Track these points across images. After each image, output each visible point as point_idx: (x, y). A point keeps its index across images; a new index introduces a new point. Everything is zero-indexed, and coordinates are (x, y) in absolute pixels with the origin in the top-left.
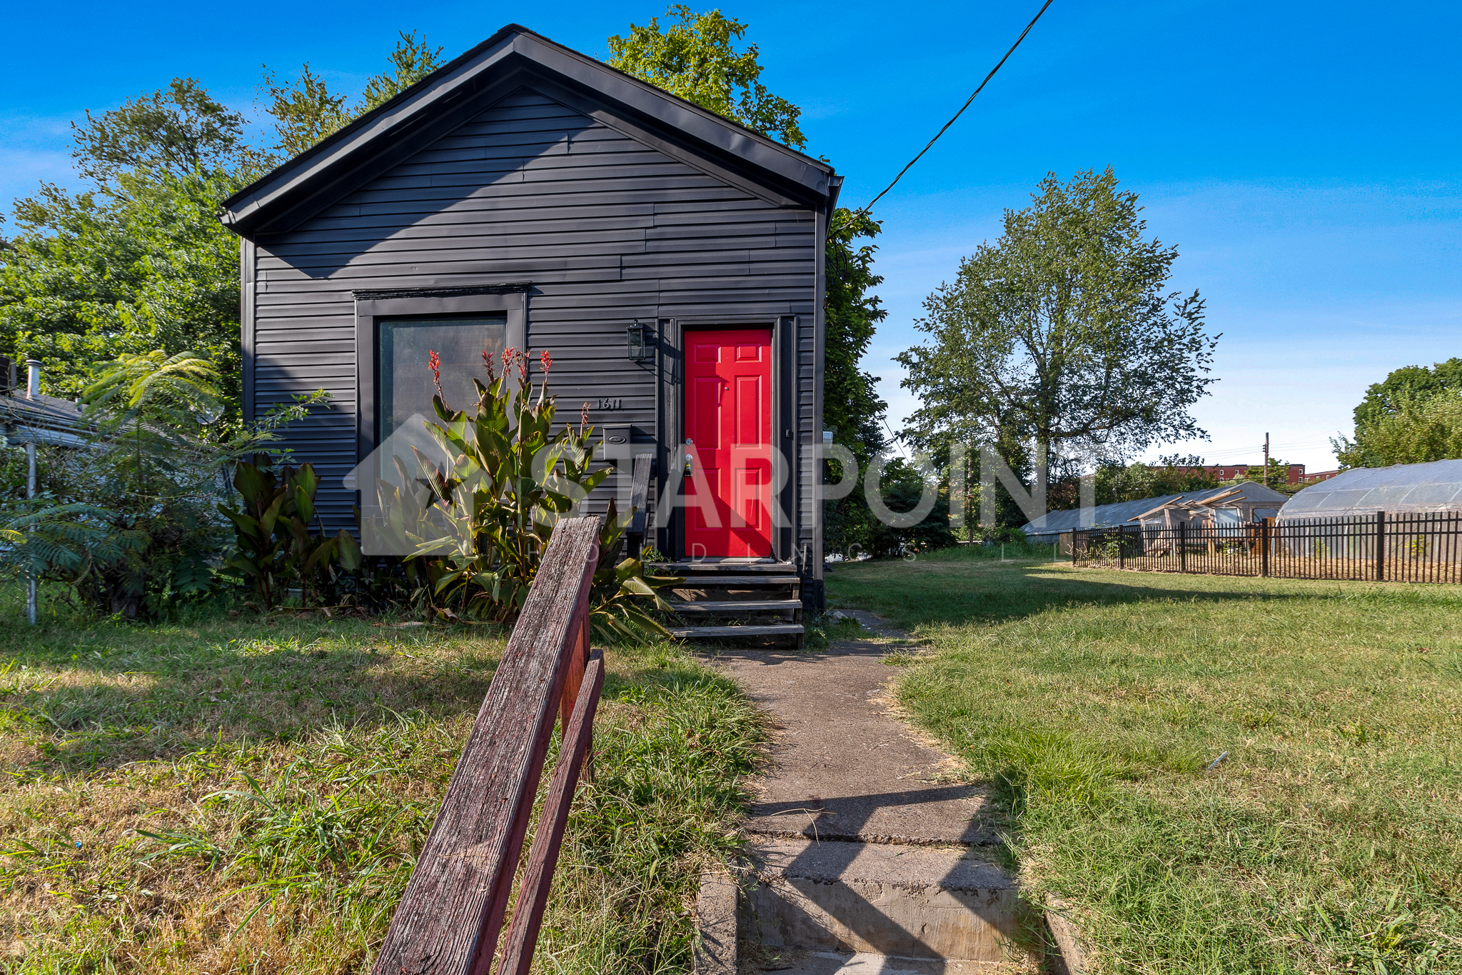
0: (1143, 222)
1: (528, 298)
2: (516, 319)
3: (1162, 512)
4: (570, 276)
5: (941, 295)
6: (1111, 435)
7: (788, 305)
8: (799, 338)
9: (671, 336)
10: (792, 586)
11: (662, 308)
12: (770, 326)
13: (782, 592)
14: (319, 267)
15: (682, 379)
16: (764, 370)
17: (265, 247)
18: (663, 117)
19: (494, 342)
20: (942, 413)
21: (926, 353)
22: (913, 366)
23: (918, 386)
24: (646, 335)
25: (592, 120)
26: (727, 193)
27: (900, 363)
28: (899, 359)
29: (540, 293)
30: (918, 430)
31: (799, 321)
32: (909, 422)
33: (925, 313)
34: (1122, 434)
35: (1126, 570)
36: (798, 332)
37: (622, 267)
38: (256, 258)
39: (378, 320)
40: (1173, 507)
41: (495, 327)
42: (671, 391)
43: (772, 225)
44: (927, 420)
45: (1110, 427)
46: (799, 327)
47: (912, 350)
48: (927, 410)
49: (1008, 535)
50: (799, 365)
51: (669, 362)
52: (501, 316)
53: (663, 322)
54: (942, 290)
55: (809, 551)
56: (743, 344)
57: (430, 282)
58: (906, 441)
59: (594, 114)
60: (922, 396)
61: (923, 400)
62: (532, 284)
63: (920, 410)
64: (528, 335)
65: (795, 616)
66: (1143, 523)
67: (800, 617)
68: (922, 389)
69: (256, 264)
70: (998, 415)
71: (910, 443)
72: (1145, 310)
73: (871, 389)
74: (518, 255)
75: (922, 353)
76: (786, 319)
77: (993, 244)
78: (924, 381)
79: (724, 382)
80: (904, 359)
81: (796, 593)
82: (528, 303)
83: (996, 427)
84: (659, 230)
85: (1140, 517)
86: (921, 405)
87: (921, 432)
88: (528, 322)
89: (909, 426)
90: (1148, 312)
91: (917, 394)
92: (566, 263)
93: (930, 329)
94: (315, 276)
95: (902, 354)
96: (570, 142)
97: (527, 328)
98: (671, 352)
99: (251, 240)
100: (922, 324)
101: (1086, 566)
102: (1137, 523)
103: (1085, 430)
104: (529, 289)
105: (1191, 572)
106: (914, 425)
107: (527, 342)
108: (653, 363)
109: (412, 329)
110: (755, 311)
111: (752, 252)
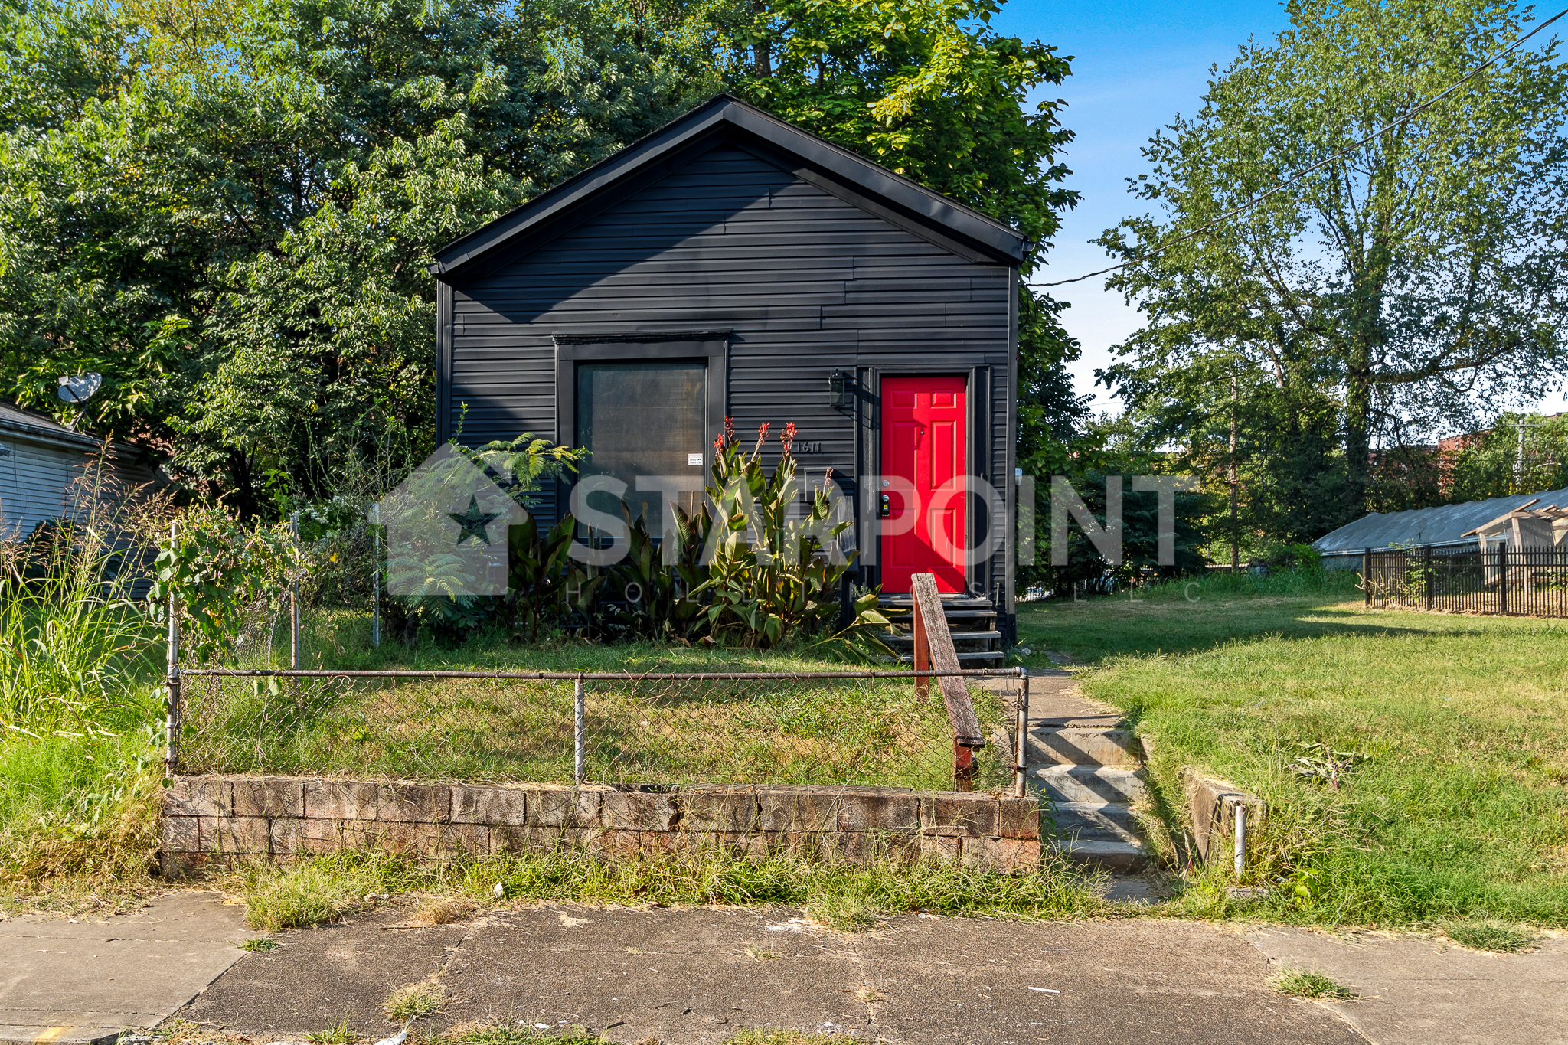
0: (1529, 8)
1: (730, 344)
2: (718, 365)
3: (1509, 524)
4: (772, 324)
5: (1174, 137)
6: (1482, 375)
7: (982, 355)
8: (993, 387)
9: (870, 383)
10: (989, 619)
11: (860, 357)
12: (966, 375)
13: (983, 624)
14: (521, 312)
15: (878, 424)
16: (958, 415)
17: (464, 291)
18: (867, 184)
19: (693, 385)
20: (1179, 338)
21: (1154, 230)
22: (1127, 252)
23: (1136, 288)
24: (847, 384)
25: (795, 177)
26: (924, 248)
27: (1105, 248)
28: (1102, 242)
29: (741, 341)
30: (1137, 366)
31: (993, 371)
32: (1122, 352)
33: (1147, 166)
34: (1499, 376)
35: (1434, 612)
36: (992, 382)
37: (822, 317)
38: (454, 302)
39: (578, 363)
40: (1526, 516)
41: (694, 372)
42: (870, 436)
43: (968, 280)
44: (1153, 348)
45: (1478, 365)
46: (993, 377)
47: (1125, 223)
48: (1152, 332)
49: (1292, 557)
50: (993, 412)
51: (869, 409)
52: (703, 362)
53: (862, 370)
54: (1176, 129)
55: (1002, 587)
56: (937, 390)
57: (631, 328)
58: (1115, 387)
59: (796, 173)
60: (1144, 305)
61: (1145, 312)
62: (732, 331)
63: (1141, 331)
64: (729, 380)
65: (993, 644)
66: (1483, 542)
67: (998, 645)
68: (1144, 294)
69: (453, 307)
70: (1281, 341)
71: (1123, 391)
72: (1539, 158)
73: (1055, 322)
74: (720, 303)
75: (1145, 229)
76: (981, 370)
77: (1268, 43)
78: (1147, 279)
79: (922, 427)
80: (1111, 242)
81: (993, 625)
82: (729, 350)
83: (1277, 361)
84: (858, 282)
85: (1478, 530)
86: (1142, 322)
87: (1142, 371)
88: (729, 368)
89: (1120, 360)
90: (1547, 161)
91: (1135, 304)
92: (767, 312)
93: (1156, 194)
94: (516, 320)
95: (1107, 232)
96: (771, 196)
97: (729, 374)
98: (870, 398)
99: (448, 283)
100: (1141, 186)
101: (1383, 607)
102: (1471, 540)
103: (1434, 367)
104: (731, 337)
105: (1513, 614)
106: (1130, 359)
107: (728, 387)
108: (852, 409)
109: (611, 373)
110: (951, 361)
111: (949, 306)
